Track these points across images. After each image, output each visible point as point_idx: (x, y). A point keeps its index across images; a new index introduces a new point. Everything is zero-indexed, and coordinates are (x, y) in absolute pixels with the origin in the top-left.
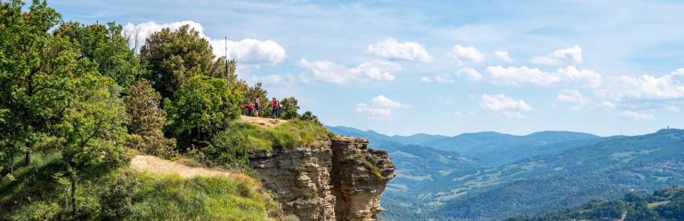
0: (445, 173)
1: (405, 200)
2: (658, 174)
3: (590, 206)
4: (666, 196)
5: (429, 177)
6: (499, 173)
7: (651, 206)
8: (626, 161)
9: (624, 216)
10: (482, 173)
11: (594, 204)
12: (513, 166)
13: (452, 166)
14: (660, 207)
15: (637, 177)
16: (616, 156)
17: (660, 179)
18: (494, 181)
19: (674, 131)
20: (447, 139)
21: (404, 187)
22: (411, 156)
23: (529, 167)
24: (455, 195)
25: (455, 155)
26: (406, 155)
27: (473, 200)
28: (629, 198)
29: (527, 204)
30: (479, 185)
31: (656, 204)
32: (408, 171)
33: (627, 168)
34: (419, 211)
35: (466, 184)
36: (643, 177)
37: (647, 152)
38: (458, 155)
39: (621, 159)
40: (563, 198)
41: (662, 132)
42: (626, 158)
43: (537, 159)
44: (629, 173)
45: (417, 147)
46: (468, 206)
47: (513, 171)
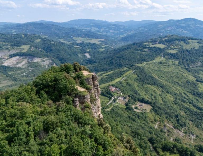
0: (122, 31)
1: (113, 37)
2: (168, 30)
3: (151, 39)
4: (167, 37)
5: (118, 32)
6: (134, 31)
7: (164, 39)
8: (161, 27)
9: (158, 42)
10: (130, 31)
11: (152, 39)
12: (137, 29)
13: (123, 29)
14: (165, 40)
15: (163, 31)
16: (159, 26)
17: (168, 31)
18: (132, 32)
19: (172, 20)
20: (122, 22)
21: (113, 34)
22: (114, 27)
23: (140, 29)
24: (124, 36)
25: (124, 26)
26: (113, 26)
27: (127, 37)
28: (160, 37)
29: (139, 38)
30: (129, 33)
31: (165, 39)
32: (113, 30)
33: (161, 29)
34: (116, 40)
35: (126, 33)
36: (164, 31)
37: (166, 25)
38: (125, 26)
39: (160, 27)
40: (147, 37)
41: (169, 20)
42: (161, 26)
43: (142, 27)
44: (161, 30)
45: (116, 25)
46: (127, 39)
47: (137, 30)
